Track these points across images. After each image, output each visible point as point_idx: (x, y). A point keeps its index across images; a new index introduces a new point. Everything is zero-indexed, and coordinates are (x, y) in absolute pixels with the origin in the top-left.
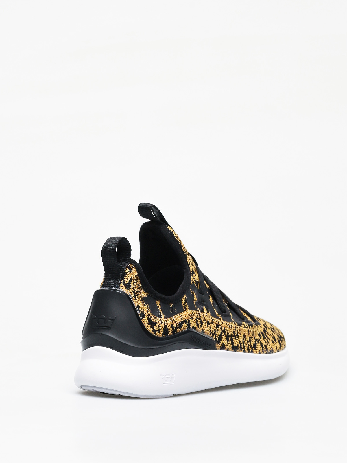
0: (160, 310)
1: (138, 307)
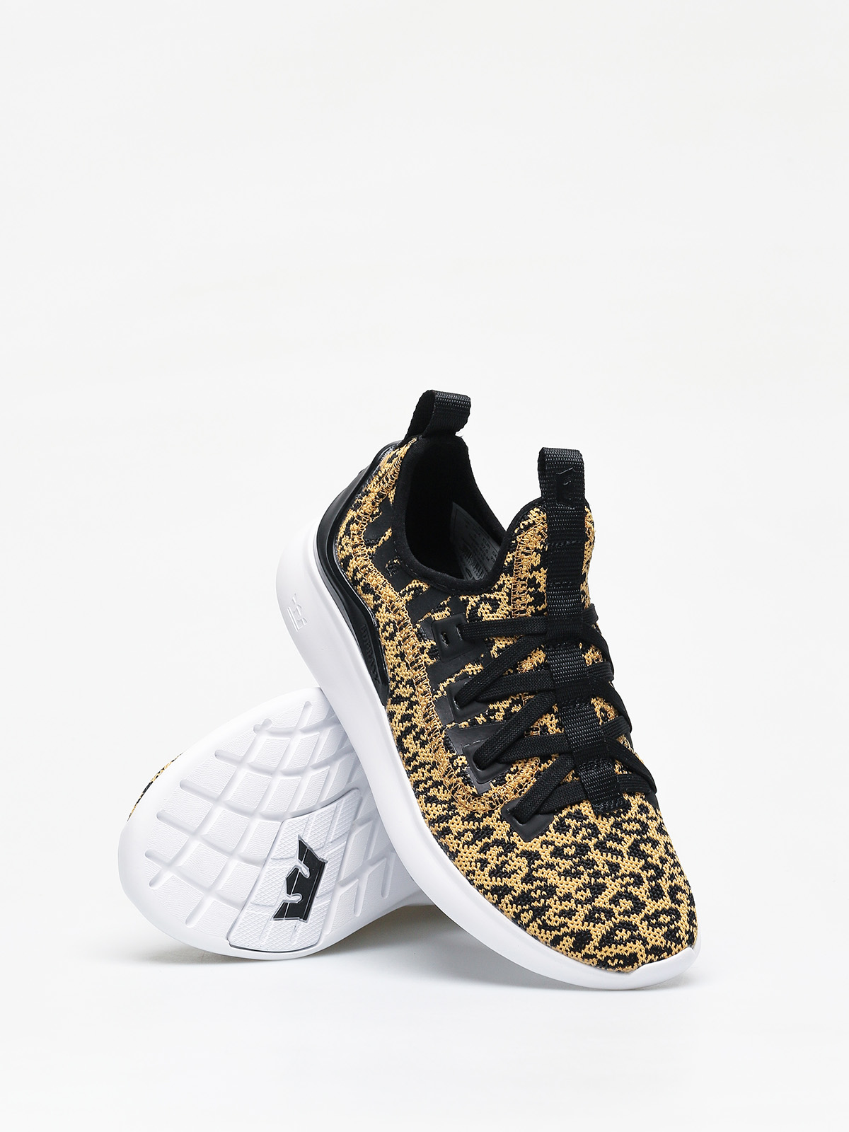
0: (381, 542)
1: (367, 493)
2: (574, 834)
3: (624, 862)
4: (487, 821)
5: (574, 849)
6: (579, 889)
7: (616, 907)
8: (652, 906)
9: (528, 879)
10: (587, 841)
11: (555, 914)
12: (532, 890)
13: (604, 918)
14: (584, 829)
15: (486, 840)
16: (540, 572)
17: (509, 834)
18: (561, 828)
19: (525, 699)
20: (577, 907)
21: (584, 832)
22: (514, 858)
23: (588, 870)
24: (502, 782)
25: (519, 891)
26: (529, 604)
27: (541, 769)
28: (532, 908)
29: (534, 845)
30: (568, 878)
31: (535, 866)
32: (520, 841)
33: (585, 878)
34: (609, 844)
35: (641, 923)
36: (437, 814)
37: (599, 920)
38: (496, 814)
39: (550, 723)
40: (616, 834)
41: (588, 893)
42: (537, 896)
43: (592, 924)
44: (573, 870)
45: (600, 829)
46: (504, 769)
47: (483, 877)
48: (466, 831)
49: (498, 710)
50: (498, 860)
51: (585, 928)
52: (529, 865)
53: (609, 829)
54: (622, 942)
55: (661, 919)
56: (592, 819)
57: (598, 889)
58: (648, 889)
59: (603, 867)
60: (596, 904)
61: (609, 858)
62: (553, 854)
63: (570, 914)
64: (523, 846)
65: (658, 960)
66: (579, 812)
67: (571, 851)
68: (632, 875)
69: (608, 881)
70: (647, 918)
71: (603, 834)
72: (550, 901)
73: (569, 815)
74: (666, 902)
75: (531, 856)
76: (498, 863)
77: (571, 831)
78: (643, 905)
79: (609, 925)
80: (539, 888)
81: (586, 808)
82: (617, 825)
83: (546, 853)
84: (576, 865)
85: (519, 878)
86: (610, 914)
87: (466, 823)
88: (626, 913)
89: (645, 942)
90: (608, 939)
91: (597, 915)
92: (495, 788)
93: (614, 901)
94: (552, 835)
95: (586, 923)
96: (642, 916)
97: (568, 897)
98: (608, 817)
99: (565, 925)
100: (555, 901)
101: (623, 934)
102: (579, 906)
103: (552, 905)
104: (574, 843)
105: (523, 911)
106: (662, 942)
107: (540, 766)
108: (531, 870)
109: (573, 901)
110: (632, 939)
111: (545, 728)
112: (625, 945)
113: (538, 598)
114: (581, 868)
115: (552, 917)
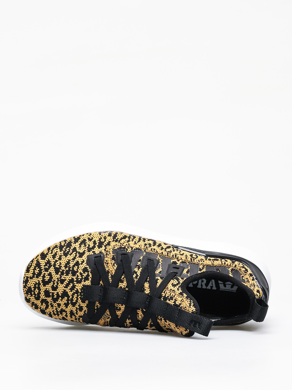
0: (230, 273)
2: (80, 273)
3: (63, 287)
4: (103, 248)
5: (75, 270)
6: (60, 264)
7: (48, 274)
8: (43, 288)
9: (75, 249)
10: (76, 277)
11: (57, 252)
12: (70, 249)
13: (46, 267)
14: (81, 278)
15: (97, 244)
16: (173, 302)
17: (94, 252)
18: (85, 270)
19: (136, 280)
20: (55, 260)
21: (80, 277)
22: (85, 249)
23: (65, 271)
24: (113, 258)
25: (72, 245)
26: (166, 295)
27: (109, 274)
28: (64, 246)
29: (85, 257)
30: (66, 262)
31: (77, 254)
32: (89, 254)
33: (63, 268)
34: (71, 285)
35: (38, 280)
36: (118, 236)
37: (46, 265)
38: (103, 251)
39: (124, 285)
40: (74, 290)
41: (57, 266)
42: (67, 249)
43: (46, 262)
44: (68, 266)
45: (78, 284)
46: (117, 262)
47: (86, 237)
48: (105, 241)
49: (138, 270)
50: (88, 244)
51: (46, 259)
52: (79, 252)
53: (77, 288)
54: (35, 269)
55: (37, 290)
56: (83, 283)
57: (57, 271)
58: (50, 291)
59: (64, 277)
60: (52, 267)
61: (66, 281)
62: (78, 262)
63: (54, 257)
64: (87, 254)
65: (24, 281)
66: (88, 279)
67: (75, 269)
68: (57, 287)
69: (58, 276)
70: (39, 284)
71: (76, 284)
72: (62, 252)
73: (88, 275)
74: (42, 296)
75: (81, 255)
76: (87, 244)
77: (83, 273)
78: (44, 285)
79: (43, 267)
80: (69, 251)
81: (88, 283)
82: (77, 292)
83: (80, 260)
84: (69, 268)
85: (77, 247)
86: (46, 270)
87: (108, 242)
88: (44, 277)
89: (31, 278)
90: (38, 265)
91: (48, 265)
92: (112, 255)
93: (50, 274)
94: (85, 265)
95: (48, 260)
96: (41, 282)
97: (60, 259)
98: (81, 289)
99: (52, 253)
100: (61, 254)
101: (37, 271)
102: (55, 261)
103: (61, 252)
104: (77, 271)
105: (65, 243)
106: (28, 285)
107: (111, 274)
108: (77, 252)
109: (58, 259)
110: (34, 273)
111: (122, 282)
112: (33, 270)
113: (165, 298)
114: (67, 269)
115: (57, 250)
